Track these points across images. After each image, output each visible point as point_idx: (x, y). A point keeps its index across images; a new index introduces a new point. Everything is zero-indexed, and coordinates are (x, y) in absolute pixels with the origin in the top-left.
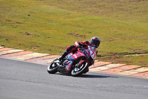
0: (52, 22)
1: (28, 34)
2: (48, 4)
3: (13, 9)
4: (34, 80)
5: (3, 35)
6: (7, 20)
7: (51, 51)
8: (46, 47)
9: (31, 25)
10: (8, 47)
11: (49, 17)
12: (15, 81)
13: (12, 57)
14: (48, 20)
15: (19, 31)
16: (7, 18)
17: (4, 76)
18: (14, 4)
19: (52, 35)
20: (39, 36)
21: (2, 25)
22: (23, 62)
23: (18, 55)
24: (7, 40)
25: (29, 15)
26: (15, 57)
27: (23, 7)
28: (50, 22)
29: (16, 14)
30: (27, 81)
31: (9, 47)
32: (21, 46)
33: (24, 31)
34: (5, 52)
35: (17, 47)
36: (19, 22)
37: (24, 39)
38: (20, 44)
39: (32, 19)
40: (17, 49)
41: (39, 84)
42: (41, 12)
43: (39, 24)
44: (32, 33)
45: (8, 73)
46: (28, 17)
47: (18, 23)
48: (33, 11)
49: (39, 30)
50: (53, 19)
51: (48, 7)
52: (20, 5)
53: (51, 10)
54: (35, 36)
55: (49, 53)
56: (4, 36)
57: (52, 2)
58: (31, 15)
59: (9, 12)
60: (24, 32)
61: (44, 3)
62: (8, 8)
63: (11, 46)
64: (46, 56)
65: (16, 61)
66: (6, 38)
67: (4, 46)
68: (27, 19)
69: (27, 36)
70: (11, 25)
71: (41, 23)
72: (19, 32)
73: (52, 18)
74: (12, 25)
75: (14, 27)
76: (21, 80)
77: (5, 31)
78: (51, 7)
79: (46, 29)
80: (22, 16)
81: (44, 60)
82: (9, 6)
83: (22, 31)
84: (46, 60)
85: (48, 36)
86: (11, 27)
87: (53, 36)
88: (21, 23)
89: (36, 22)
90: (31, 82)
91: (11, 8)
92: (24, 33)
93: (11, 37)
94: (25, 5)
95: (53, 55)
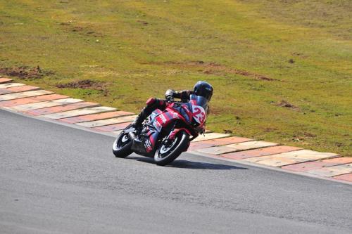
0: (345, 78)
1: (286, 106)
2: (339, 36)
3: (253, 46)
4: (299, 215)
5: (229, 107)
6: (238, 72)
7: (341, 148)
8: (331, 137)
9: (296, 86)
10: (239, 136)
11: (339, 66)
12: (254, 215)
13: (248, 160)
14: (338, 74)
15: (265, 99)
16: (239, 67)
17: (229, 204)
18: (256, 35)
19: (346, 109)
20: (313, 111)
21: (227, 84)
22: (274, 171)
23: (262, 156)
24: (237, 118)
25: (292, 61)
26: (254, 160)
27: (278, 41)
28: (340, 79)
29: (261, 58)
30: (283, 217)
31: (242, 136)
32: (271, 134)
33: (278, 97)
34: (233, 147)
35: (261, 136)
36: (266, 76)
37: (278, 117)
38: (268, 129)
39: (299, 71)
40: (261, 140)
41: (311, 225)
42: (319, 53)
43: (314, 83)
44: (297, 104)
45: (238, 195)
46: (290, 65)
47: (264, 79)
48: (301, 52)
49: (314, 97)
50: (349, 72)
51: (338, 42)
52: (272, 37)
53: (344, 50)
54: (305, 110)
55: (337, 153)
56: (230, 109)
57: (349, 31)
58: (297, 60)
59: (245, 52)
60: (278, 100)
61: (330, 32)
62: (242, 44)
63: (246, 134)
64: (330, 158)
65: (257, 167)
66: (235, 113)
67: (231, 132)
68: (287, 71)
69: (286, 111)
70: (249, 84)
71: (320, 79)
72: (267, 101)
73: (346, 68)
74: (251, 83)
75: (255, 89)
76: (268, 215)
77: (234, 97)
78: (346, 41)
79: (331, 95)
80: (275, 63)
81: (325, 168)
82: (246, 39)
83: (274, 98)
84: (330, 169)
85: (335, 111)
86: (249, 87)
87: (348, 112)
88: (272, 80)
89: (307, 78)
90: (291, 218)
91: (249, 43)
92: (279, 102)
93: (246, 112)
94: (282, 37)
95: (347, 156)
